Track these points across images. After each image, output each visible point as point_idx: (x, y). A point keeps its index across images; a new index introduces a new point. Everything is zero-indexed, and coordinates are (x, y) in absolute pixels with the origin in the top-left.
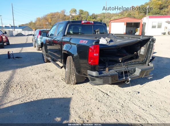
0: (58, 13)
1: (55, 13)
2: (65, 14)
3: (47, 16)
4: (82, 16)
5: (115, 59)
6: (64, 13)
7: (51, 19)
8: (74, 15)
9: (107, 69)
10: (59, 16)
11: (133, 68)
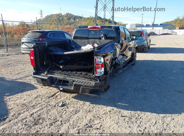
9: (46, 73)
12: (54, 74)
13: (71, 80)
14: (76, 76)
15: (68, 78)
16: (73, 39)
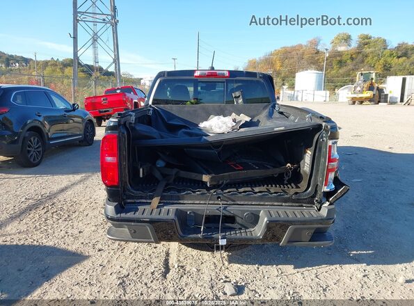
0: (301, 46)
1: (293, 47)
2: (320, 48)
3: (271, 55)
4: (367, 50)
5: (194, 176)
6: (317, 45)
7: (282, 61)
8: (342, 49)
9: (156, 201)
10: (303, 54)
11: (247, 211)
12: (182, 202)
13: (244, 211)
14: (255, 199)
15: (233, 210)
16: (153, 103)
